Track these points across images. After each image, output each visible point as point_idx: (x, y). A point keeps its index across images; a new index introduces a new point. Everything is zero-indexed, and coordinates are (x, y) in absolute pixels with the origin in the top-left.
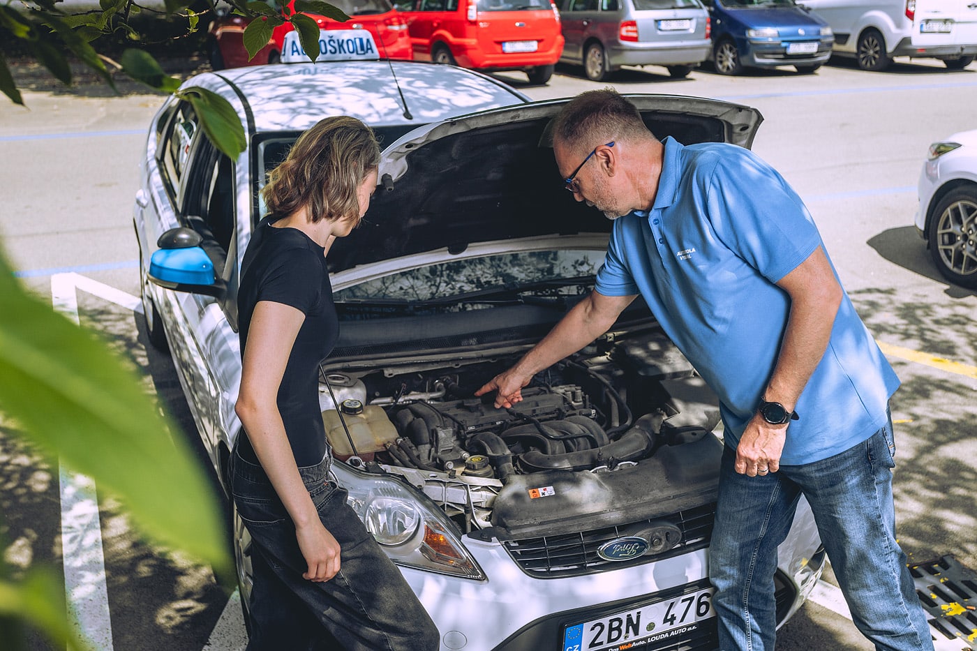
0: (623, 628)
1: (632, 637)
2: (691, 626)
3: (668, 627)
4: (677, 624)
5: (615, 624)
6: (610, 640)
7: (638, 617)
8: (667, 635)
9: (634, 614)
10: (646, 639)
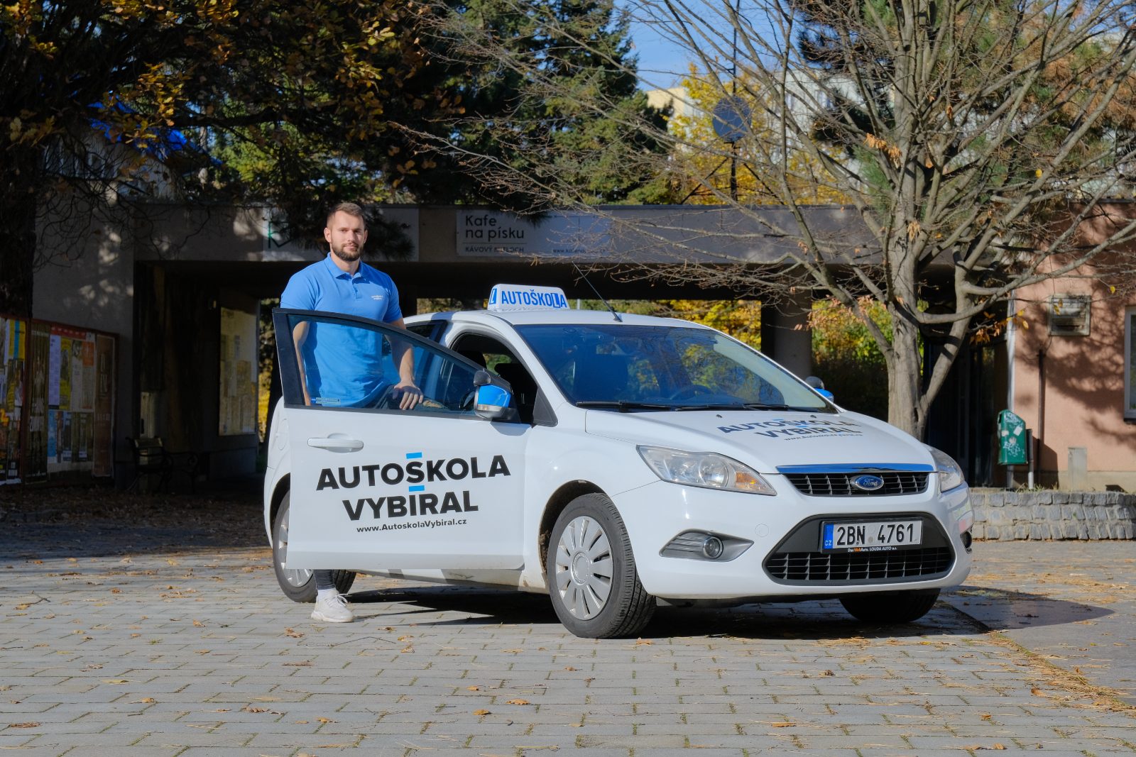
0: (856, 535)
1: (861, 545)
2: (894, 546)
3: (880, 543)
4: (886, 543)
5: (851, 531)
6: (849, 543)
7: (864, 530)
8: (880, 549)
9: (861, 526)
10: (868, 548)
